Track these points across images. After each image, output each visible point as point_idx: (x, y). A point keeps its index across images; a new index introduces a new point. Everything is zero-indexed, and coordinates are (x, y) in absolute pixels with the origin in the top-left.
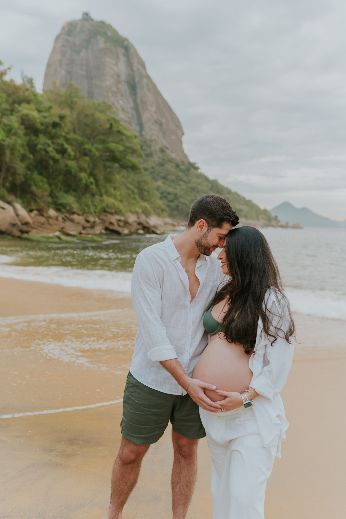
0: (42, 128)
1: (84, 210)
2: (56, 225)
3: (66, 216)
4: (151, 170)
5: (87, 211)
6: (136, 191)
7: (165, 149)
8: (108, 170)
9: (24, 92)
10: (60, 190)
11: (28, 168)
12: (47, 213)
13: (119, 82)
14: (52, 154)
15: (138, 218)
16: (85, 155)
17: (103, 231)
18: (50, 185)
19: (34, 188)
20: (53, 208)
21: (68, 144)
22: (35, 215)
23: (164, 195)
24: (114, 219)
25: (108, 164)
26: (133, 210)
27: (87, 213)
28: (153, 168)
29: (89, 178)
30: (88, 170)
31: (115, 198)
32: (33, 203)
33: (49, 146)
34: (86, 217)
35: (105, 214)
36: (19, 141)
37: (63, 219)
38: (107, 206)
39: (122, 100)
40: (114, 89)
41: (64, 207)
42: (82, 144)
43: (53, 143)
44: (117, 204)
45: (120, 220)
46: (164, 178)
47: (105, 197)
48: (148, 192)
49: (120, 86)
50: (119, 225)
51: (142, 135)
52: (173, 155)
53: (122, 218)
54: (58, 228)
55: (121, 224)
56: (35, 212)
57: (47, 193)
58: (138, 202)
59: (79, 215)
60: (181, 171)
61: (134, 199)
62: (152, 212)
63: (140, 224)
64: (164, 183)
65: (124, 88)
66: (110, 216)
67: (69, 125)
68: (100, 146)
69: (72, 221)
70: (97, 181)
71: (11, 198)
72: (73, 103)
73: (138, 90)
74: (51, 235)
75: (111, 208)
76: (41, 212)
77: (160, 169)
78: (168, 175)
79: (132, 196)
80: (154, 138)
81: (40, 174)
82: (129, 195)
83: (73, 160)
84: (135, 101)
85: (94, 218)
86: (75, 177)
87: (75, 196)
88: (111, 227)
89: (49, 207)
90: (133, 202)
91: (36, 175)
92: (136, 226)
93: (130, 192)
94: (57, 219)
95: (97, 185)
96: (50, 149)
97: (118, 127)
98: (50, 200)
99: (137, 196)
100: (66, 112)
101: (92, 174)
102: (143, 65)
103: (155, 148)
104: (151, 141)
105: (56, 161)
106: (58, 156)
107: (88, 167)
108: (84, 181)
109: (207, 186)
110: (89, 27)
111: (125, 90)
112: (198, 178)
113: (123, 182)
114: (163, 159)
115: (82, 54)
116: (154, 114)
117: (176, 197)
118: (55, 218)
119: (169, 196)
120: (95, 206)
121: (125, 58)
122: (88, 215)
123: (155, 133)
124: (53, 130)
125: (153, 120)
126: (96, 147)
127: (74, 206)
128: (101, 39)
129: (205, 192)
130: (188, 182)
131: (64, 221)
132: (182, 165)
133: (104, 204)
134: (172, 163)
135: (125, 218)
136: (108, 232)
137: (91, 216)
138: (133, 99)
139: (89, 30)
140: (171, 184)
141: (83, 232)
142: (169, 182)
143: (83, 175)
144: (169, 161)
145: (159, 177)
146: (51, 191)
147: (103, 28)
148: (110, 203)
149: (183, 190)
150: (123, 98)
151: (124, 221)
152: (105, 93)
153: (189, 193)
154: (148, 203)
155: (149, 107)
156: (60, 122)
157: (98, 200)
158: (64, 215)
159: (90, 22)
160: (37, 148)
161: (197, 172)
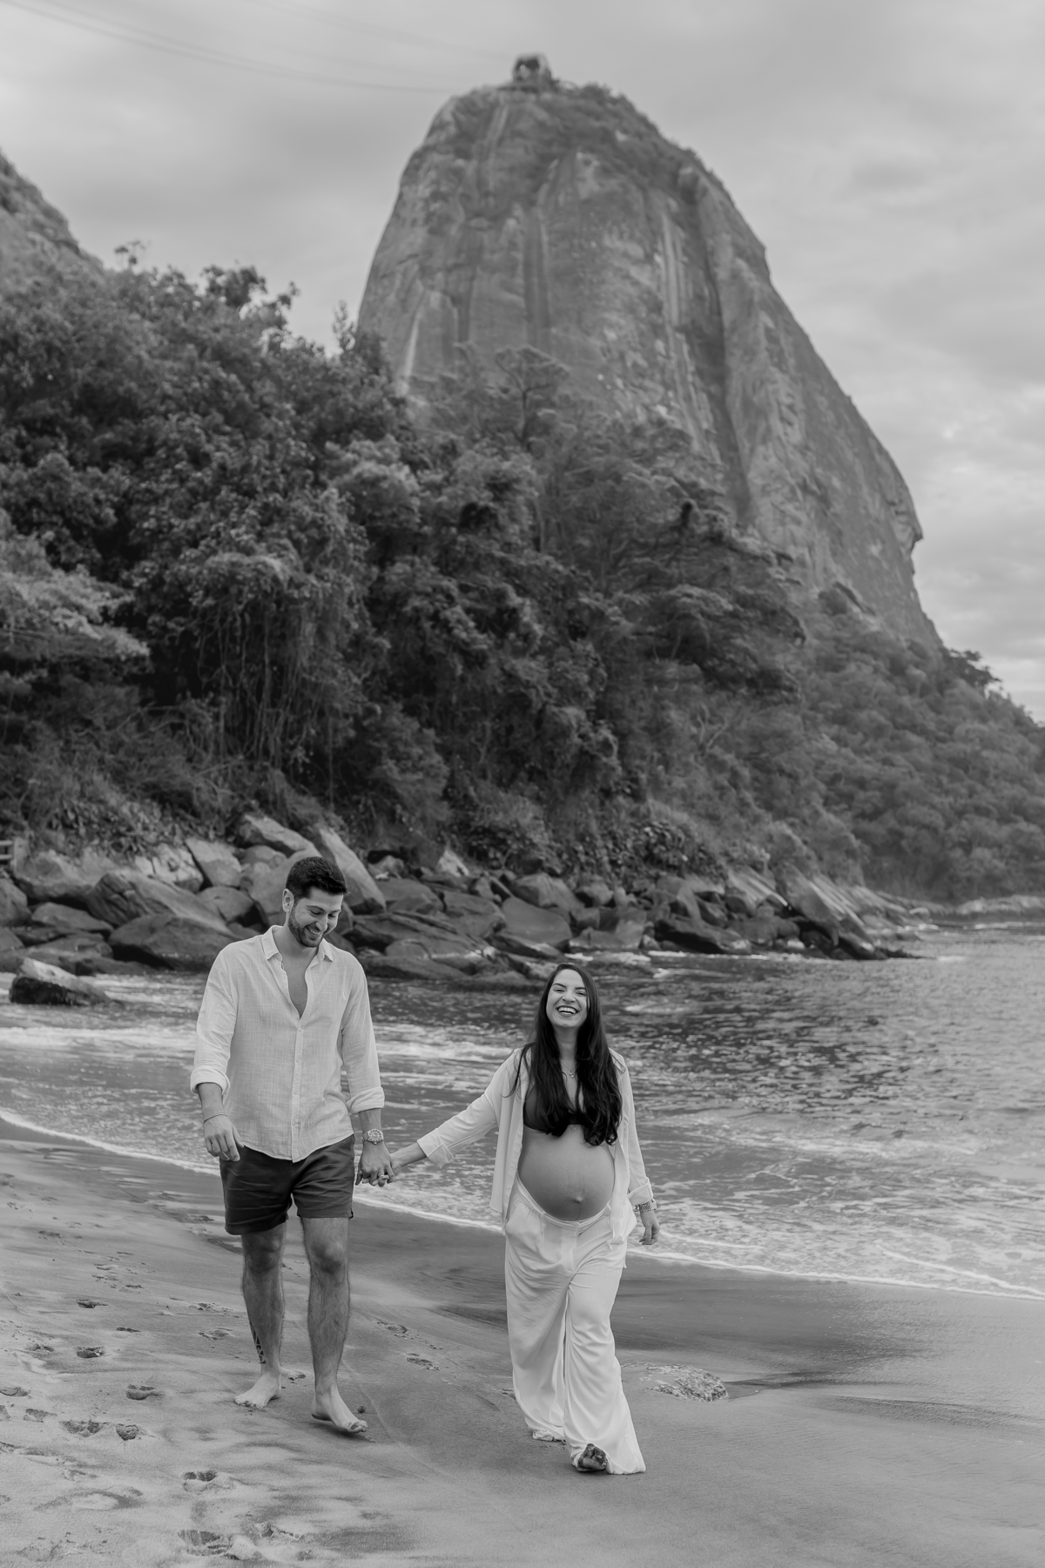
0: (429, 529)
1: (574, 854)
2: (474, 913)
3: (504, 879)
5: (583, 858)
6: (746, 773)
7: (842, 597)
10: (484, 777)
11: (373, 689)
12: (436, 869)
13: (657, 331)
14: (461, 634)
15: (781, 889)
16: (577, 632)
17: (650, 939)
18: (446, 753)
19: (390, 768)
20: (454, 847)
21: (522, 591)
22: (391, 875)
23: (841, 791)
24: (688, 889)
27: (582, 867)
29: (595, 727)
30: (591, 695)
32: (381, 830)
33: (450, 599)
34: (578, 885)
35: (653, 872)
36: (348, 588)
37: (494, 888)
38: (661, 839)
39: (665, 401)
40: (635, 358)
41: (500, 844)
42: (569, 589)
43: (464, 588)
44: (701, 831)
45: (708, 897)
46: (842, 719)
47: (651, 802)
48: (792, 777)
49: (660, 345)
50: (706, 917)
52: (877, 625)
53: (719, 890)
54: (483, 926)
55: (717, 912)
56: (390, 862)
57: (437, 788)
58: (756, 820)
59: (553, 874)
60: (911, 691)
61: (742, 807)
63: (789, 912)
65: (676, 351)
66: (674, 879)
68: (639, 599)
69: (530, 897)
70: (622, 740)
71: (306, 806)
72: (533, 424)
74: (472, 956)
75: (676, 845)
76: (412, 862)
77: (826, 681)
78: (858, 706)
79: (732, 795)
81: (411, 711)
82: (720, 788)
83: (533, 656)
84: (719, 404)
85: (611, 888)
86: (539, 720)
87: (538, 800)
88: (681, 926)
89: (443, 843)
90: (738, 817)
91: (397, 719)
92: (772, 922)
93: (723, 779)
94: (471, 887)
95: (623, 753)
96: (455, 613)
97: (710, 521)
98: (445, 813)
99: (749, 796)
101: (600, 712)
102: (756, 256)
103: (803, 594)
105: (475, 661)
106: (483, 642)
107: (590, 684)
108: (575, 739)
109: (1022, 752)
110: (542, 115)
111: (681, 364)
112: (984, 720)
113: (693, 737)
114: (838, 640)
115: (511, 223)
116: (796, 458)
117: (891, 797)
118: (465, 886)
119: (861, 795)
120: (614, 838)
121: (682, 234)
122: (587, 875)
123: (799, 532)
124: (461, 539)
125: (792, 482)
126: (620, 603)
127: (536, 839)
128: (587, 163)
129: (1017, 780)
130: (941, 734)
131: (498, 897)
132: (917, 666)
133: (648, 829)
134: (876, 656)
135: (727, 888)
136: (667, 943)
137: (597, 878)
138: (711, 396)
139: (541, 125)
140: (867, 745)
141: (572, 944)
142: (860, 736)
143: (573, 713)
144: (863, 651)
145: (820, 716)
146: (451, 779)
147: (598, 118)
148: (673, 828)
149: (919, 767)
150: (671, 394)
151: (723, 898)
152: (601, 377)
153: (945, 780)
154: (792, 825)
155: (778, 427)
156: (491, 505)
157: (623, 815)
158: (499, 873)
159: (547, 96)
160: (407, 609)
161: (982, 694)
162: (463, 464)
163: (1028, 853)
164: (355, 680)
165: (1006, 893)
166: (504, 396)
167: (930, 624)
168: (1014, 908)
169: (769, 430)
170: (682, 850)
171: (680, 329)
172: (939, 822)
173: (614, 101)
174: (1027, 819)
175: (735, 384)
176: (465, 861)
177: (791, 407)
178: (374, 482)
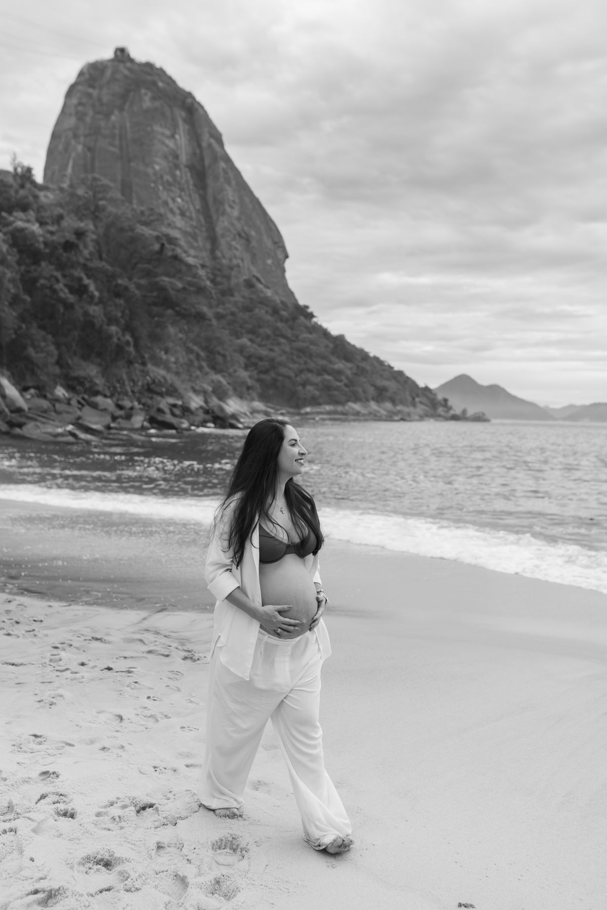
0: (47, 251)
1: (115, 388)
2: (68, 413)
3: (83, 399)
4: (230, 317)
5: (119, 390)
6: (202, 354)
7: (254, 280)
8: (156, 319)
9: (17, 192)
10: (75, 354)
11: (22, 318)
12: (52, 394)
13: (177, 167)
14: (62, 295)
15: (206, 402)
16: (118, 295)
17: (146, 424)
18: (58, 346)
19: (31, 351)
20: (62, 385)
21: (89, 277)
22: (33, 396)
23: (251, 362)
24: (165, 403)
25: (156, 309)
26: (197, 388)
27: (119, 394)
28: (233, 314)
29: (124, 335)
30: (123, 321)
31: (168, 369)
32: (28, 377)
33: (58, 281)
34: (118, 400)
35: (150, 395)
36: (9, 275)
37: (79, 402)
38: (154, 382)
39: (180, 197)
40: (167, 177)
41: (82, 384)
42: (113, 276)
43: (64, 276)
44: (170, 377)
45: (175, 406)
46: (252, 332)
47: (150, 367)
48: (224, 356)
49: (178, 173)
50: (173, 414)
51: (214, 258)
52: (269, 293)
53: (180, 403)
54: (71, 418)
55: (177, 411)
56: (32, 391)
57: (52, 360)
58: (207, 374)
59: (105, 396)
60: (282, 319)
61: (200, 368)
62: (231, 392)
63: (207, 412)
64: (251, 340)
65: (185, 176)
66: (159, 398)
67: (91, 247)
68: (143, 282)
69: (94, 406)
70: (136, 340)
72: (97, 208)
73: (210, 181)
74: (60, 430)
75: (160, 384)
76: (42, 391)
77: (246, 316)
78: (260, 327)
79: (196, 363)
80: (235, 262)
81: (42, 327)
82: (191, 361)
83: (96, 304)
84: (203, 198)
85: (132, 402)
86: (100, 332)
87: (100, 365)
88: (160, 418)
89: (56, 384)
90: (198, 373)
91: (35, 331)
92: (201, 416)
93: (192, 357)
94: (68, 402)
95: (136, 346)
96: (60, 286)
97: (173, 250)
98: (57, 370)
99: (204, 364)
100: (88, 225)
101: (128, 328)
102: (217, 137)
103: (237, 280)
104: (231, 268)
105: (69, 307)
106: (72, 298)
107: (123, 317)
108: (115, 340)
109: (327, 346)
110: (126, 72)
111: (187, 181)
112: (311, 333)
113: (181, 339)
114: (251, 299)
115: (113, 118)
116: (236, 222)
117: (273, 365)
118: (66, 401)
119: (261, 364)
120: (133, 381)
121: (187, 127)
122: (121, 397)
123: (238, 253)
124: (65, 255)
125: (234, 232)
126: (135, 283)
127: (97, 381)
128: (146, 94)
129: (324, 358)
130: (294, 339)
131: (80, 406)
132: (284, 310)
133: (148, 378)
134: (267, 306)
135: (183, 403)
136: (155, 425)
137: (126, 398)
138: (200, 196)
139: (126, 77)
140: (264, 343)
141: (112, 425)
142: (259, 340)
143: (113, 329)
144: (261, 303)
145: (244, 331)
146: (60, 357)
147: (150, 75)
148: (159, 377)
149: (284, 352)
150: (183, 194)
151: (181, 406)
152: (153, 185)
153: (295, 357)
154: (224, 376)
155: (228, 209)
156: (76, 241)
157: (137, 372)
158: (81, 396)
159: (129, 65)
160: (38, 285)
161: (310, 322)
162: (64, 224)
163: (328, 388)
164: (14, 314)
165: (319, 404)
166: (86, 195)
167: (292, 294)
168: (323, 410)
169: (224, 211)
170: (162, 386)
171: (187, 166)
172: (292, 375)
173: (157, 69)
174: (329, 374)
175: (210, 191)
176: (67, 391)
177: (234, 201)
178: (22, 230)
